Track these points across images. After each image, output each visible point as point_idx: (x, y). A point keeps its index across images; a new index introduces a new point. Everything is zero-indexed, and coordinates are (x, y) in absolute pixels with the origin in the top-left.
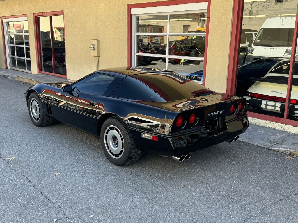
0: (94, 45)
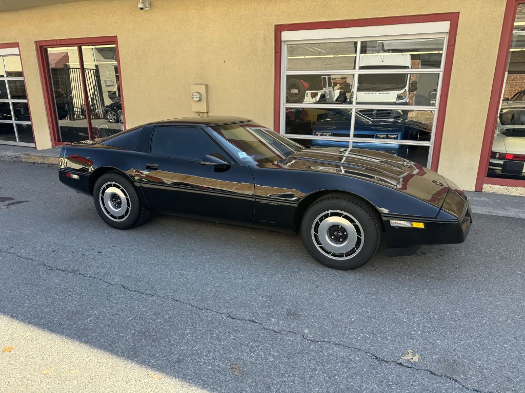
0: (199, 93)
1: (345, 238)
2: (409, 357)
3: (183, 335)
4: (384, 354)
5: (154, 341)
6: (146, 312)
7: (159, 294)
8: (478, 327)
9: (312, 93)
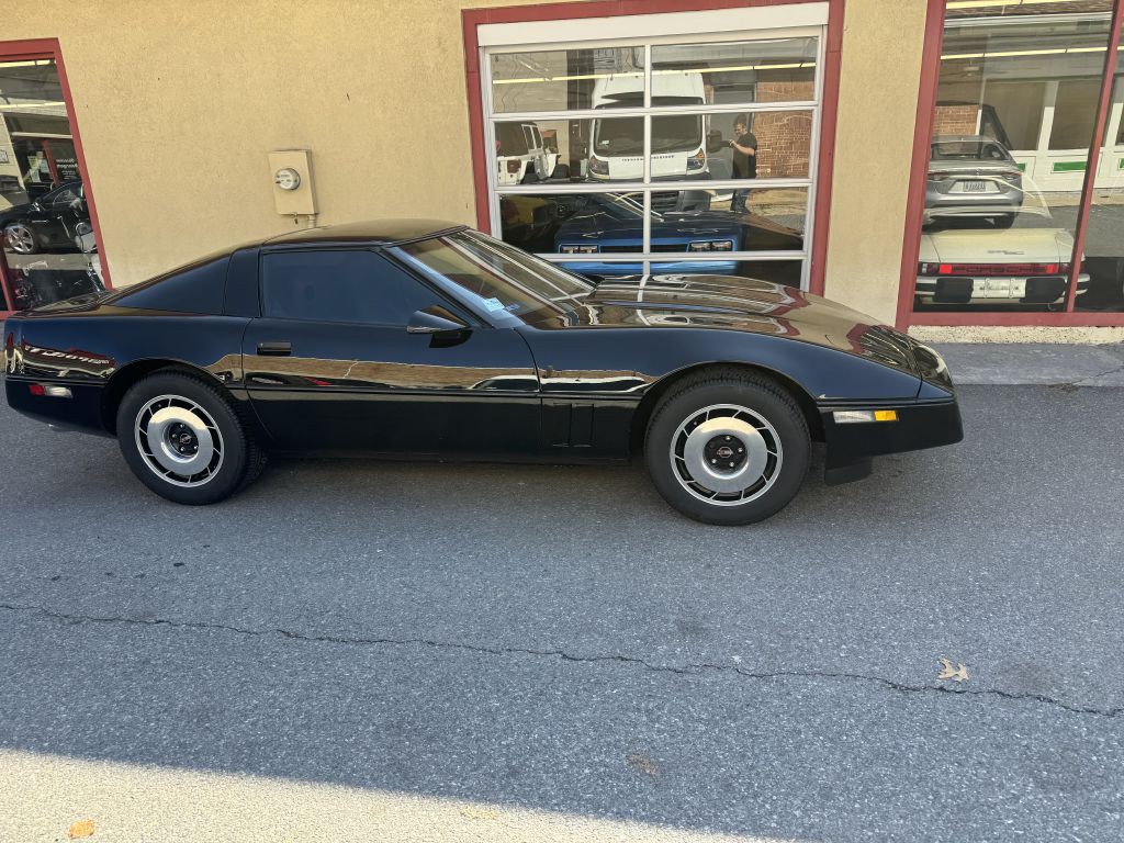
0: (292, 170)
1: (740, 459)
2: (950, 672)
3: (490, 714)
4: (901, 675)
5: (431, 739)
6: (376, 679)
7: (381, 637)
8: (1034, 595)
9: (509, 162)
